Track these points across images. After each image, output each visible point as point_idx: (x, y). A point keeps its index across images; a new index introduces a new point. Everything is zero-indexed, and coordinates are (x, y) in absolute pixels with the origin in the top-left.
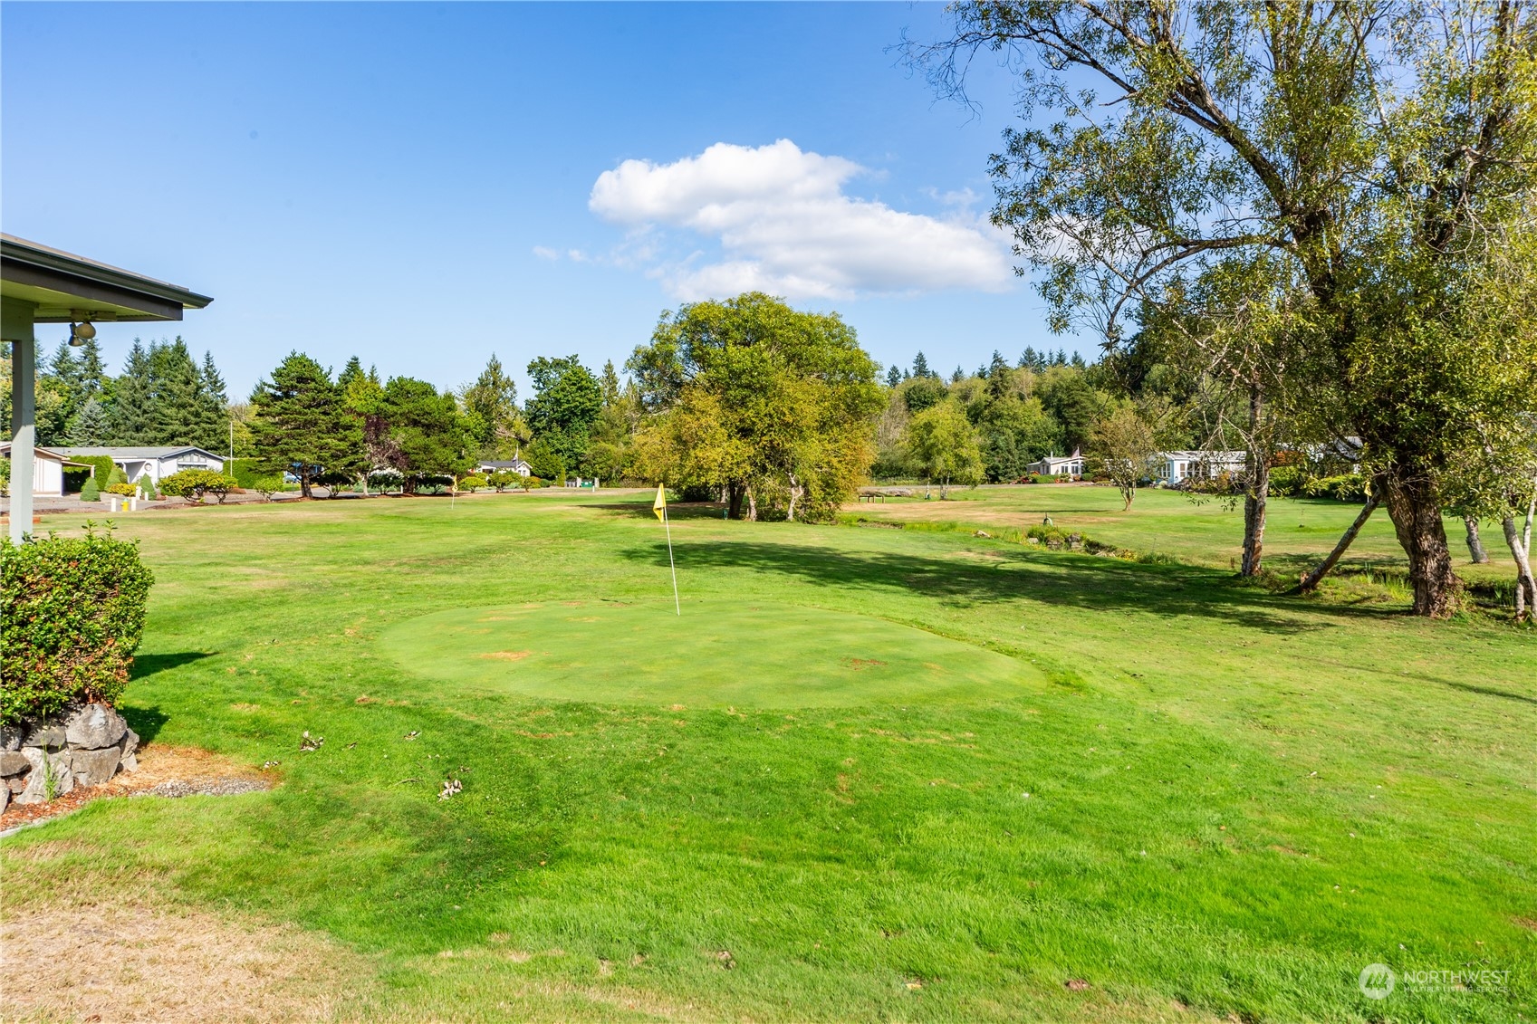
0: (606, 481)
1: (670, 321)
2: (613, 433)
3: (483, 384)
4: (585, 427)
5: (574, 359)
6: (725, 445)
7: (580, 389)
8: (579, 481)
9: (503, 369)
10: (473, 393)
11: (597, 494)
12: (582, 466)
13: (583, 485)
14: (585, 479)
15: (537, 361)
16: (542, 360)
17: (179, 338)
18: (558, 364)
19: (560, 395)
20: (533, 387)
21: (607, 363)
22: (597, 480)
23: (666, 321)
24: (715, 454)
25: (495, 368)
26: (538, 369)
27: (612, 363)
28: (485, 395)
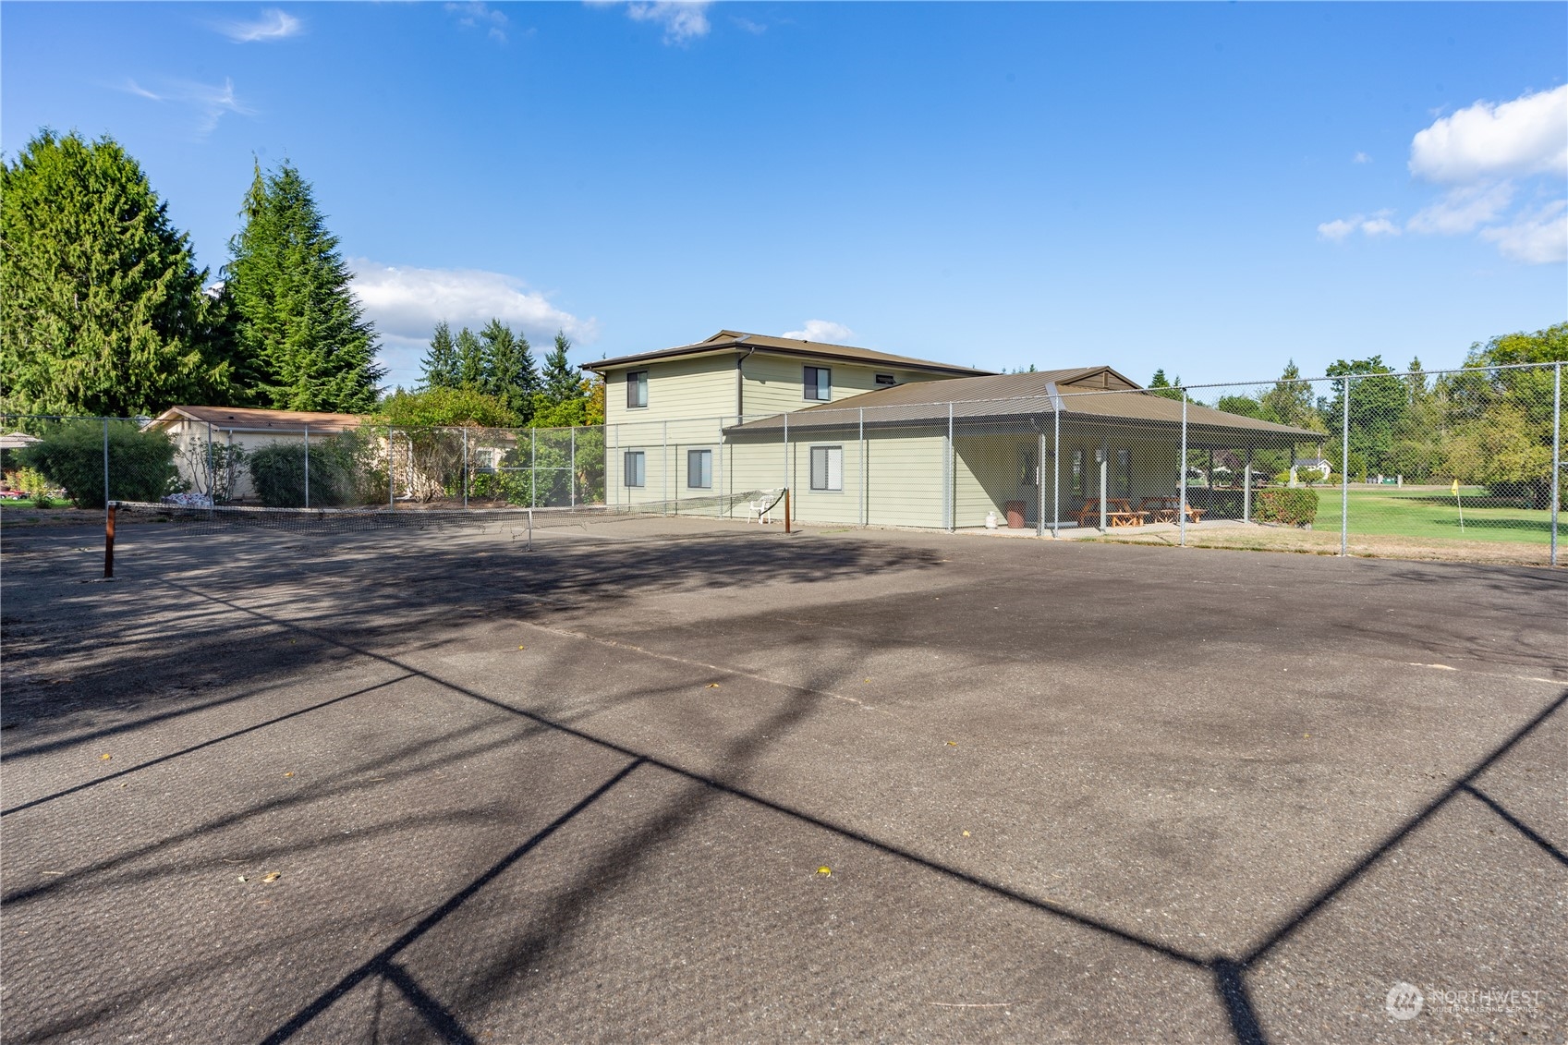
0: (1410, 478)
1: (1480, 351)
2: (1419, 431)
3: (1280, 387)
4: (1388, 425)
5: (1376, 360)
6: (1528, 451)
7: (1384, 389)
8: (1380, 478)
9: (1300, 373)
10: (1270, 398)
11: (1403, 489)
12: (1384, 464)
13: (1384, 482)
14: (1386, 476)
15: (1336, 364)
16: (1342, 364)
17: (1032, 366)
18: (1359, 367)
19: (1361, 397)
20: (1332, 389)
21: (1413, 360)
22: (1400, 477)
23: (1476, 351)
24: (1519, 458)
25: (1292, 373)
26: (1338, 371)
27: (1419, 360)
28: (1283, 398)
